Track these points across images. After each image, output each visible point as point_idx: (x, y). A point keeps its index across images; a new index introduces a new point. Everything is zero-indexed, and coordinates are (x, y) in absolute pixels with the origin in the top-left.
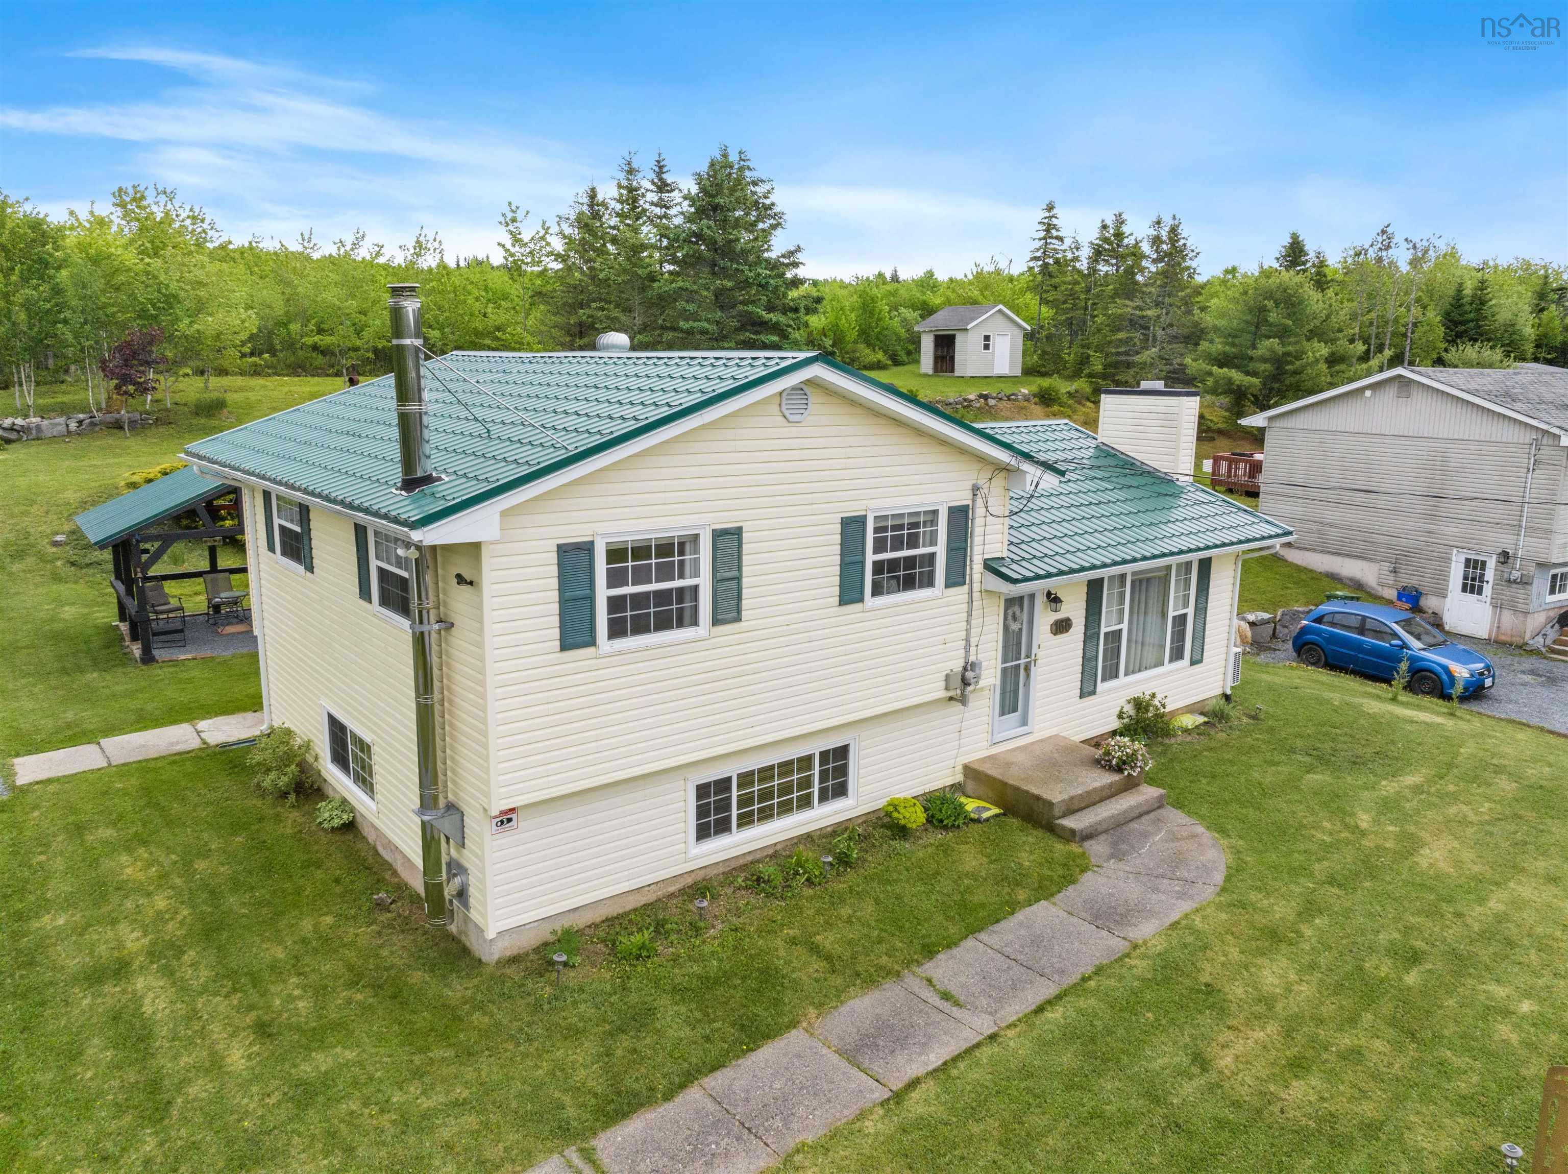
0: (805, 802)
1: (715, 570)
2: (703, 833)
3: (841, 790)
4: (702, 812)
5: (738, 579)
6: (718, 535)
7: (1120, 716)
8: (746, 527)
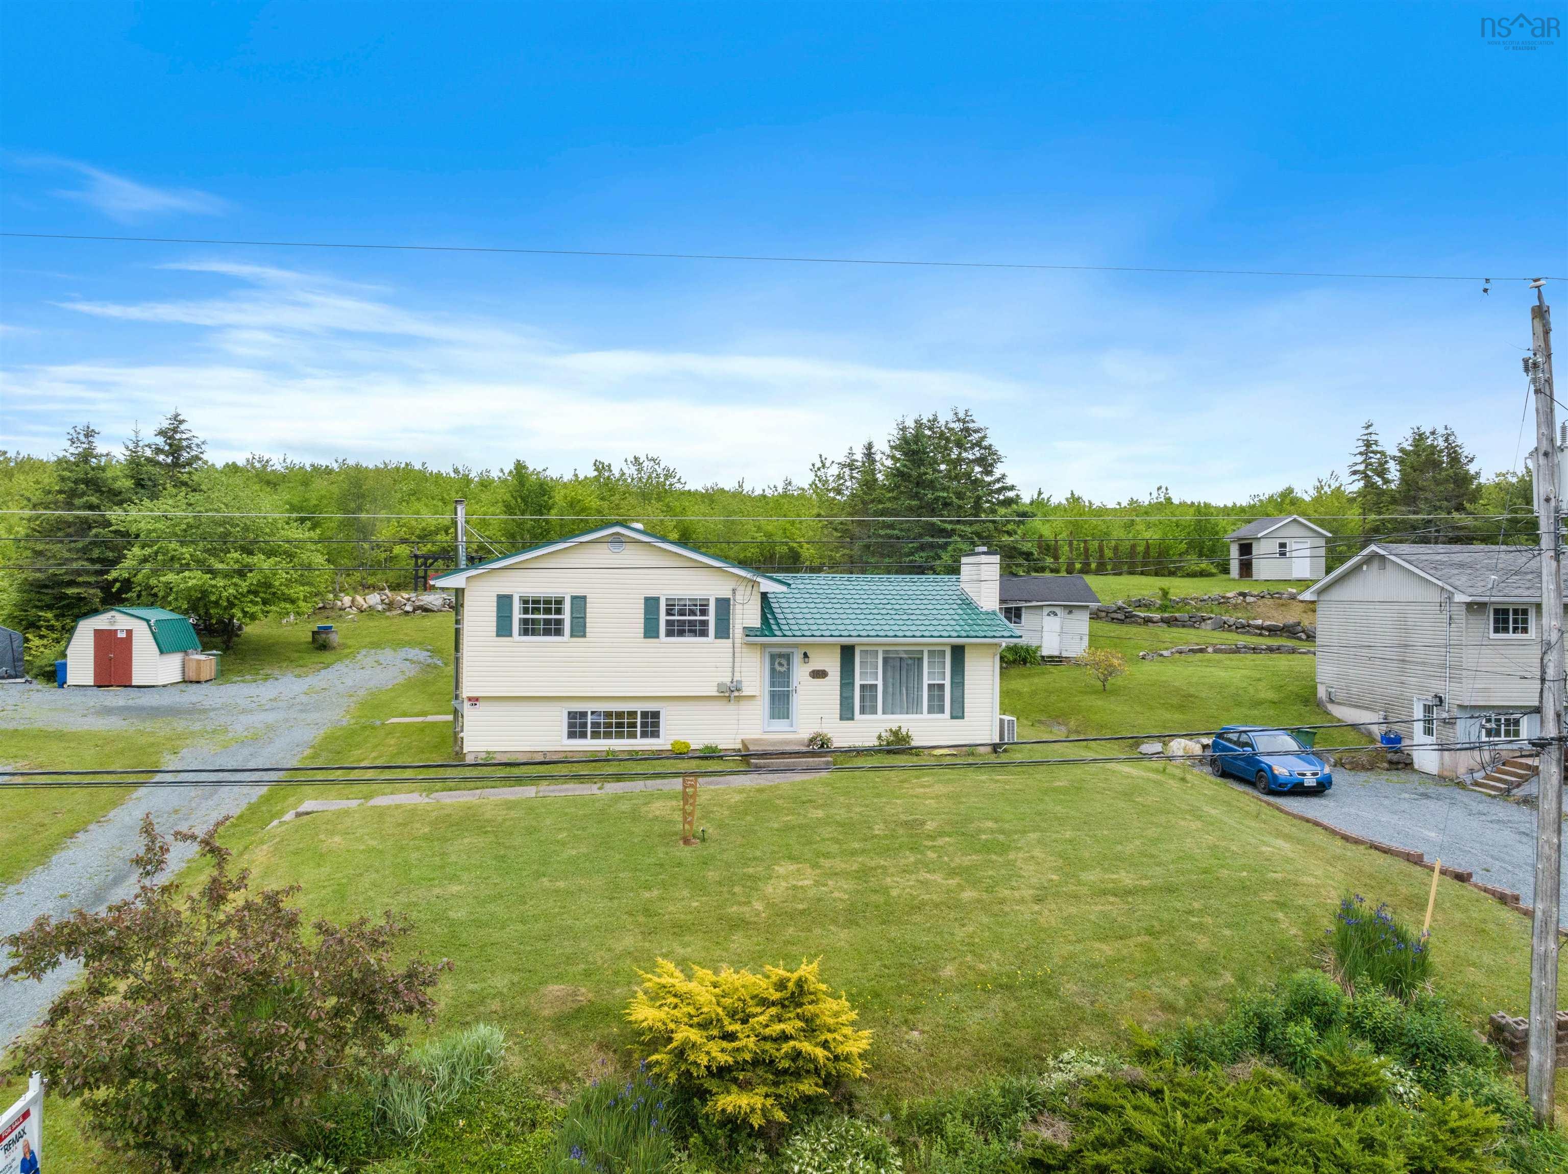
0: (632, 735)
1: (572, 613)
2: (572, 735)
3: (655, 734)
4: (571, 725)
5: (584, 618)
6: (574, 598)
7: (880, 737)
8: (588, 596)
